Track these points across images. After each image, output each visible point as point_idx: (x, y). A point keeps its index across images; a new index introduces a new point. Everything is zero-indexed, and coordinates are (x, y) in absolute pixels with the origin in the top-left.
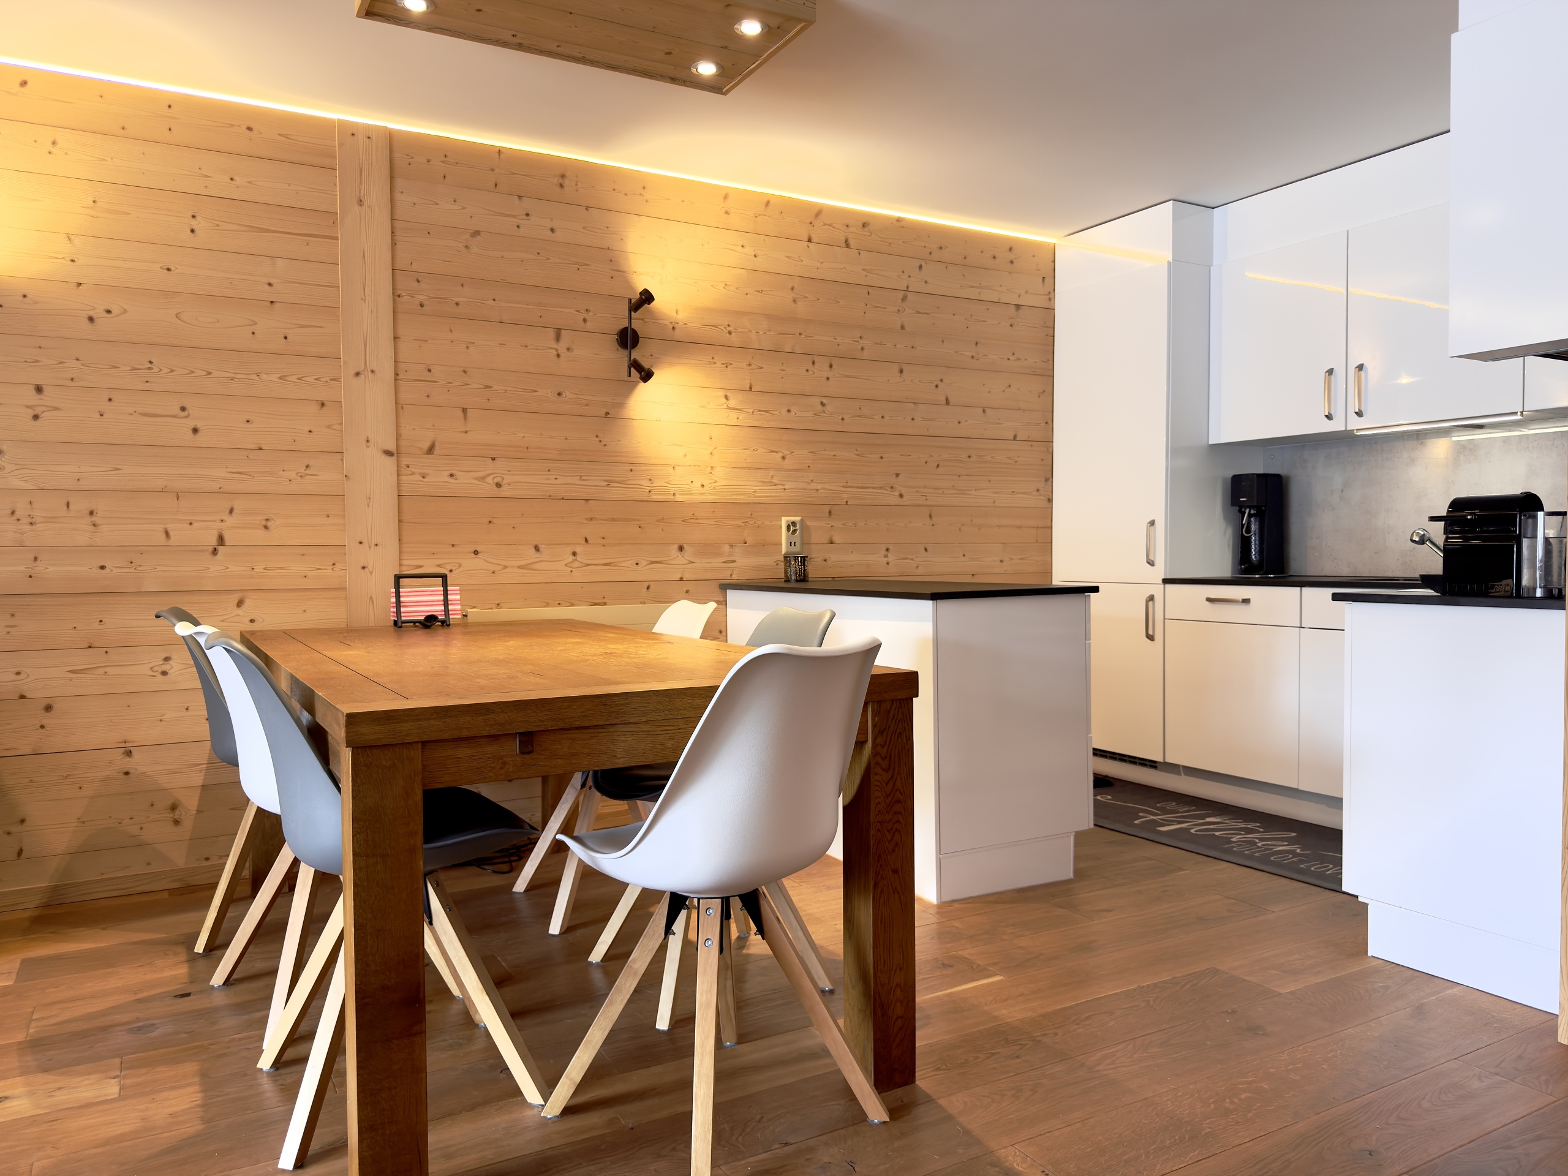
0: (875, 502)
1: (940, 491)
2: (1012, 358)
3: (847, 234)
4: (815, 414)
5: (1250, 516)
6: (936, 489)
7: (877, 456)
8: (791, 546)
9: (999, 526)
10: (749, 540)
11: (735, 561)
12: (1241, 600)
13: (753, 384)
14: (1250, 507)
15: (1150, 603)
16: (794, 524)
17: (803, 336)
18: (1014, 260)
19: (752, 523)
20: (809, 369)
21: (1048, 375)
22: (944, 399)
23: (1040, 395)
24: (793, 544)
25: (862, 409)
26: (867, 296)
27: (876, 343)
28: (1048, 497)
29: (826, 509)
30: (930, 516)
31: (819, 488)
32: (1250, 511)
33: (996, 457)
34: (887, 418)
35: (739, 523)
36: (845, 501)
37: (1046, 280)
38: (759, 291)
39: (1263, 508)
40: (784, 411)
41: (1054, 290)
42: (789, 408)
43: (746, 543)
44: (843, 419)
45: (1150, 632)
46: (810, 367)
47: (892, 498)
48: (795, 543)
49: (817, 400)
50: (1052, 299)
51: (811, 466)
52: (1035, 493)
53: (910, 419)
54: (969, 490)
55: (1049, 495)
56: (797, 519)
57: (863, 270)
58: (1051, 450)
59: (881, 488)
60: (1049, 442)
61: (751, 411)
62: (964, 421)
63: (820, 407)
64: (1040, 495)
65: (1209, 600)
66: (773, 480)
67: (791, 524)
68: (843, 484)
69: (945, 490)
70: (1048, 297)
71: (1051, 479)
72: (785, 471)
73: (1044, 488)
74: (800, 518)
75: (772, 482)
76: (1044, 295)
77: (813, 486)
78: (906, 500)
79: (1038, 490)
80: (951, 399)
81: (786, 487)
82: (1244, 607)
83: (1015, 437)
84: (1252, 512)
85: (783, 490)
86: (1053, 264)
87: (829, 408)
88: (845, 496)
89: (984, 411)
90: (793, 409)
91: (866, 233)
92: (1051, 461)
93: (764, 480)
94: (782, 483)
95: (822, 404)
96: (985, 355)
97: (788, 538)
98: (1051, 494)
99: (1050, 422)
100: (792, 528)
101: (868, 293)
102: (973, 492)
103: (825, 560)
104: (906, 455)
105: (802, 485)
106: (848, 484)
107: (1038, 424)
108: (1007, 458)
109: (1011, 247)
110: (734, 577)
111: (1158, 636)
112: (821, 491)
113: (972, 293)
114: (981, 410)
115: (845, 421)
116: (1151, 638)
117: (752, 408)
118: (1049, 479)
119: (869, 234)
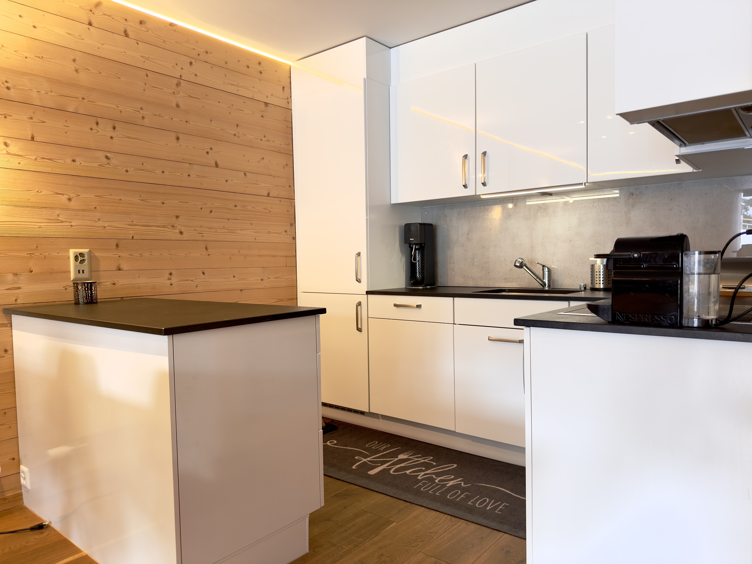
0: (158, 238)
1: (214, 230)
2: (264, 139)
3: (126, 26)
4: (100, 165)
5: (416, 249)
6: (210, 228)
7: (159, 202)
8: (79, 273)
9: (260, 256)
10: (35, 270)
11: (20, 288)
12: (415, 306)
13: (35, 135)
14: (416, 244)
15: (359, 307)
16: (81, 254)
17: (86, 100)
18: (262, 72)
19: (38, 254)
20: (93, 128)
21: (290, 154)
22: (214, 163)
23: (284, 167)
24: (81, 271)
25: (145, 164)
26: (146, 78)
27: (155, 115)
28: (292, 236)
29: (114, 242)
30: (206, 248)
31: (105, 225)
32: (415, 247)
33: (256, 208)
34: (167, 173)
35: (24, 254)
36: (131, 236)
37: (285, 89)
38: (39, 57)
39: (423, 245)
40: (69, 161)
41: (291, 97)
42: (74, 158)
43: (31, 272)
44: (127, 171)
45: (359, 327)
46: (94, 126)
47: (174, 234)
48: (83, 271)
49: (101, 155)
50: (290, 103)
51: (97, 207)
52: (284, 233)
53: (187, 175)
54: (235, 230)
55: (293, 235)
56: (85, 251)
57: (142, 56)
58: (293, 205)
59: (164, 227)
60: (291, 199)
61: (34, 157)
62: (230, 180)
63: (105, 160)
64: (287, 235)
65: (396, 305)
66: (59, 218)
67: (79, 255)
68: (129, 223)
69: (217, 229)
70: (287, 101)
71: (294, 224)
72: (72, 211)
73: (290, 230)
74: (88, 250)
75: (59, 220)
76: (285, 99)
77: (101, 223)
78: (185, 236)
79: (286, 231)
80: (219, 163)
81: (72, 224)
82: (417, 310)
83: (269, 194)
84: (417, 247)
85: (70, 227)
86: (289, 79)
87: (113, 161)
88: (132, 232)
89: (245, 174)
90: (78, 160)
91: (143, 29)
92: (294, 212)
93: (50, 218)
94: (70, 220)
95: (107, 157)
96: (244, 135)
97: (75, 267)
98: (294, 234)
99: (292, 186)
100: (80, 259)
101: (147, 76)
102: (240, 232)
103: (114, 284)
104: (184, 202)
105: (89, 223)
106: (134, 223)
107: (284, 187)
108: (264, 208)
109: (260, 61)
110: (19, 301)
111: (364, 329)
112: (107, 228)
113: (233, 90)
114: (243, 173)
115: (129, 173)
116: (359, 330)
117: (35, 155)
118: (293, 224)
119: (145, 30)
